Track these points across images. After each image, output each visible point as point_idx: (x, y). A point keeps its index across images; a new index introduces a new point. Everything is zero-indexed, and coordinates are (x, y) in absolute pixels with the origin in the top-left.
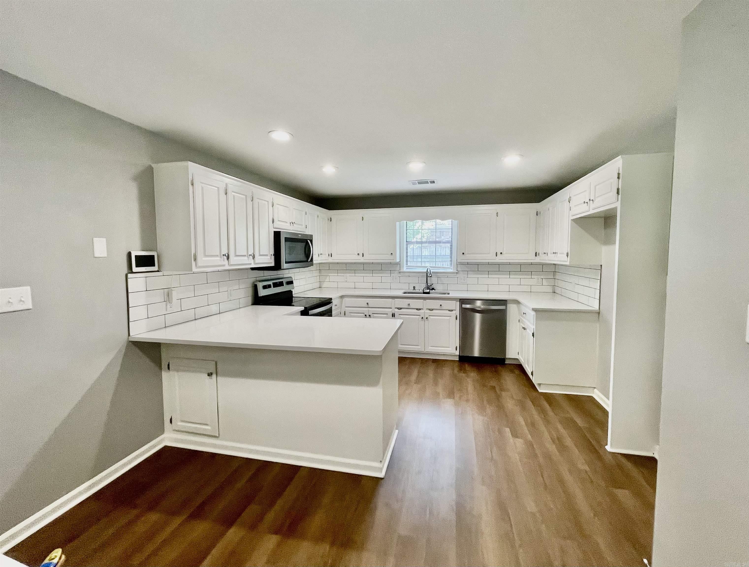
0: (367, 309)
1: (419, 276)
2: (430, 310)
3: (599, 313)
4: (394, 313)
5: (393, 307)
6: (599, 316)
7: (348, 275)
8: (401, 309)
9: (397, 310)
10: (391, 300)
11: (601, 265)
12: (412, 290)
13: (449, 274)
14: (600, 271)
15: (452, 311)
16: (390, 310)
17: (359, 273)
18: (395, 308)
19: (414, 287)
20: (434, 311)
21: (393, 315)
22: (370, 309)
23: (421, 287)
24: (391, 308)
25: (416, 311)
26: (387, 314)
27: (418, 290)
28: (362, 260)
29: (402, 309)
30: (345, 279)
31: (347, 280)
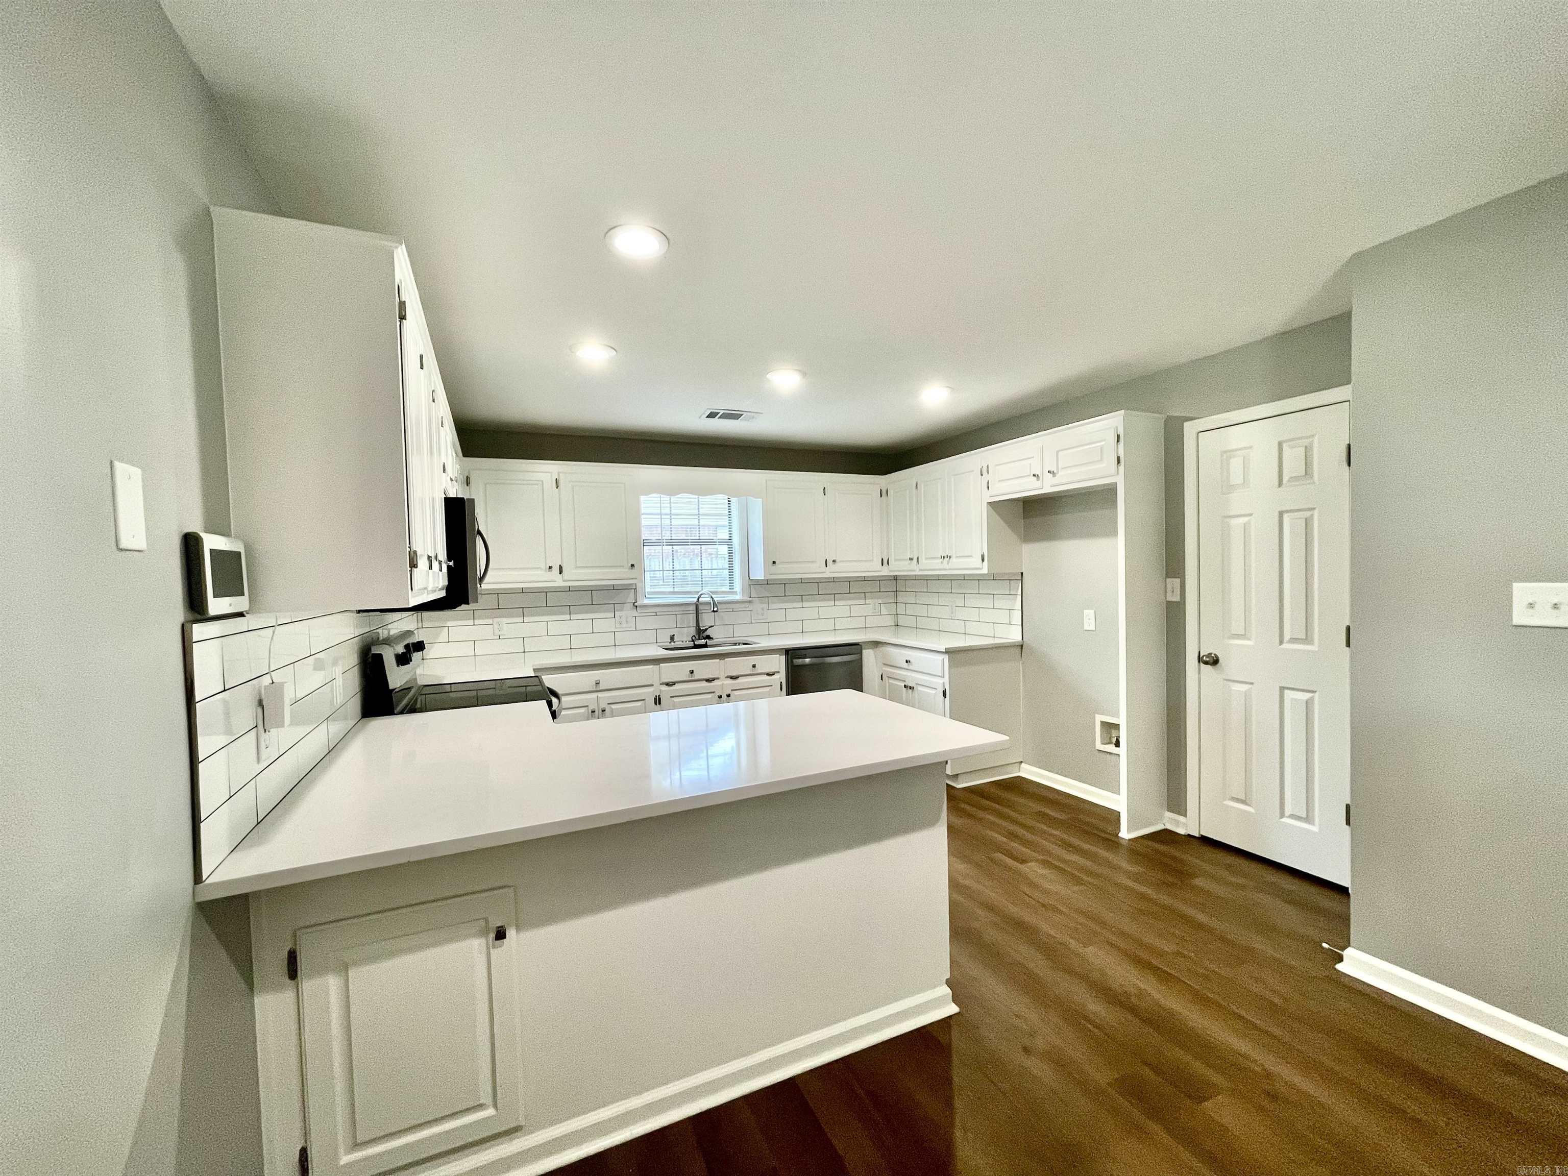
0: (594, 695)
1: (676, 613)
2: (732, 678)
3: (1022, 646)
4: (659, 696)
5: (656, 683)
6: (1022, 651)
7: (505, 620)
8: (674, 684)
9: (664, 688)
10: (652, 666)
11: (1022, 573)
12: (668, 644)
13: (737, 605)
14: (1020, 582)
15: (773, 674)
16: (651, 689)
17: (532, 615)
18: (661, 684)
19: (672, 638)
20: (740, 680)
21: (658, 701)
22: (600, 695)
23: (685, 635)
24: (653, 685)
25: (705, 684)
26: (644, 700)
27: (681, 643)
28: (558, 581)
29: (676, 684)
30: (497, 632)
31: (500, 633)
